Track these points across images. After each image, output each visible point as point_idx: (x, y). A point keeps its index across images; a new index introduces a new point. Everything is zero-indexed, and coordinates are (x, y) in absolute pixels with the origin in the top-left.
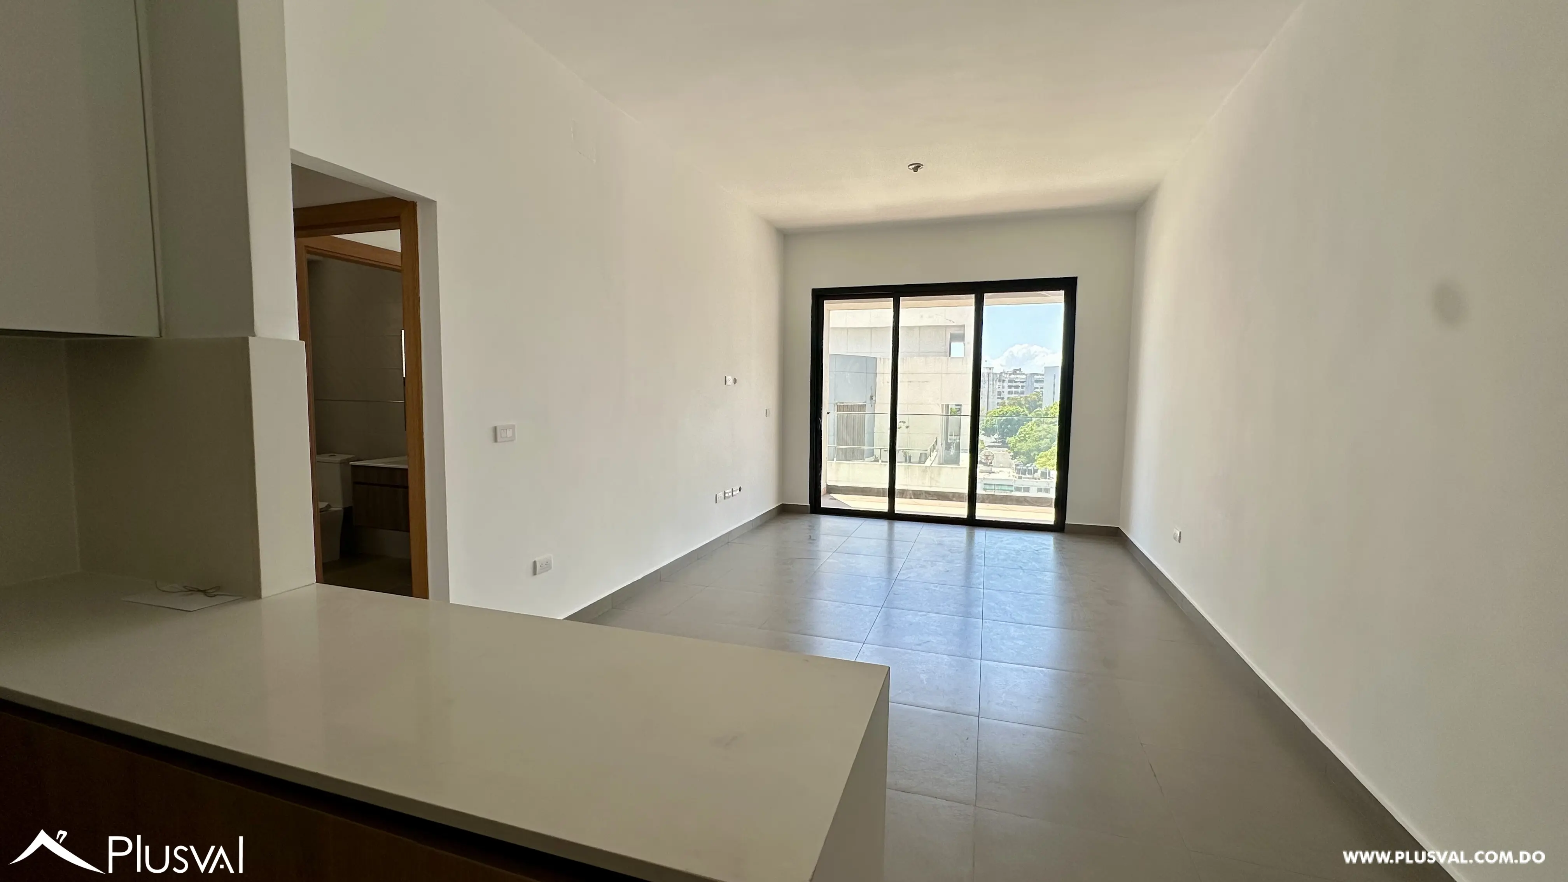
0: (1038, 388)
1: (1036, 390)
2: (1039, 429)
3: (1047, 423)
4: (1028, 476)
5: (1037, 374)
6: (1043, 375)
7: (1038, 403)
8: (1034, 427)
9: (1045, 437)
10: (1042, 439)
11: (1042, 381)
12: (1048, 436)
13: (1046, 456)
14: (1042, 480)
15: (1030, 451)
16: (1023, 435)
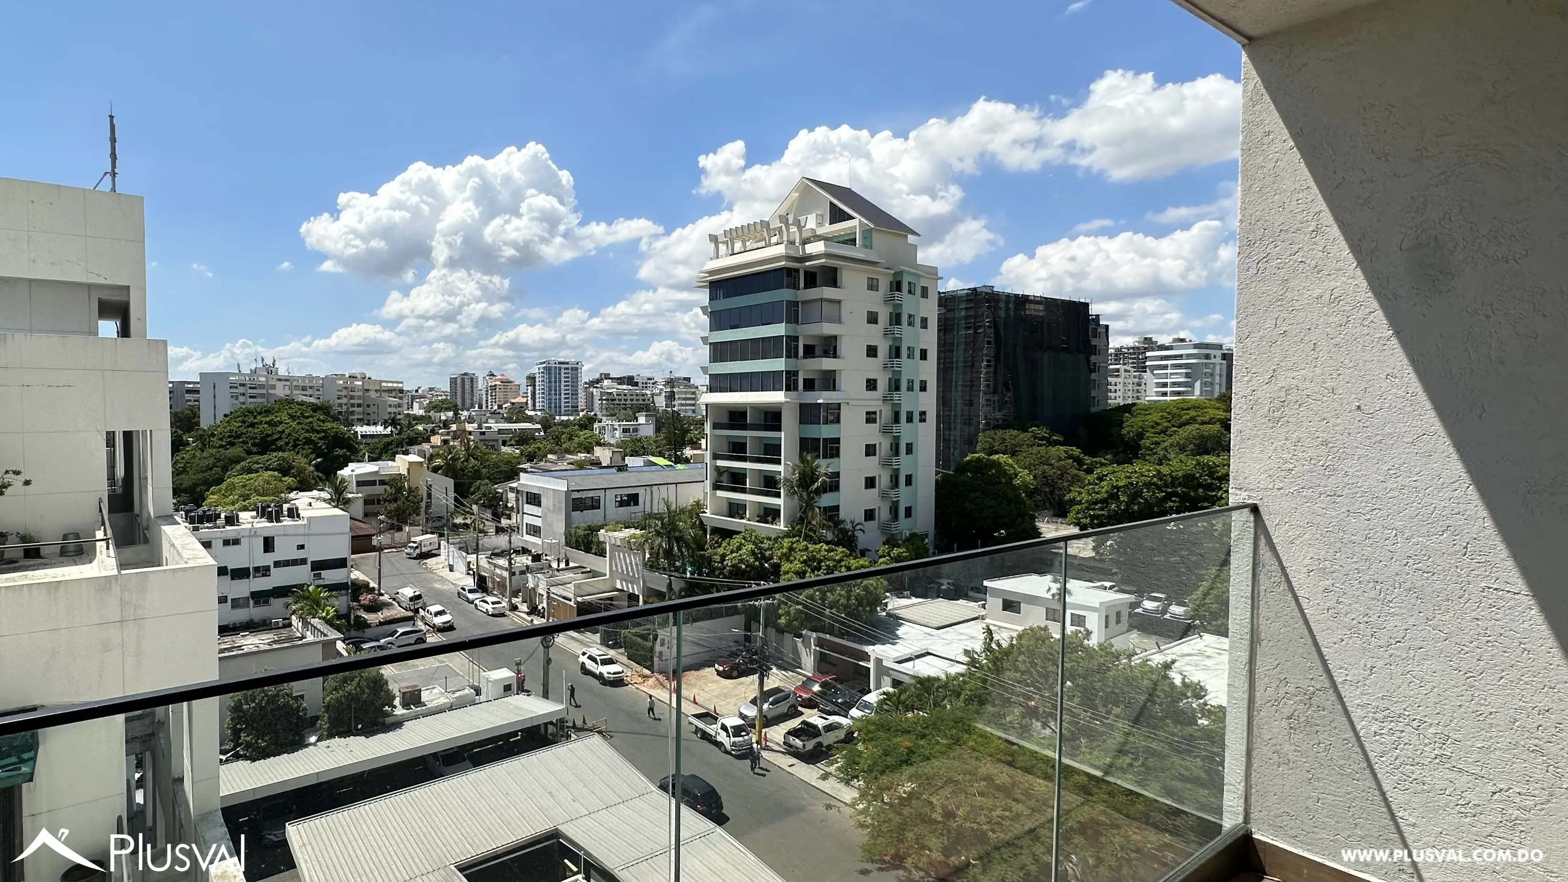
0: (190, 401)
1: (189, 403)
2: (205, 454)
3: (215, 447)
4: (207, 525)
5: (189, 383)
6: (198, 383)
7: (193, 421)
8: (198, 454)
9: (214, 466)
10: (211, 469)
11: (197, 392)
12: (218, 464)
13: (220, 491)
14: (228, 528)
15: (196, 485)
16: (182, 465)
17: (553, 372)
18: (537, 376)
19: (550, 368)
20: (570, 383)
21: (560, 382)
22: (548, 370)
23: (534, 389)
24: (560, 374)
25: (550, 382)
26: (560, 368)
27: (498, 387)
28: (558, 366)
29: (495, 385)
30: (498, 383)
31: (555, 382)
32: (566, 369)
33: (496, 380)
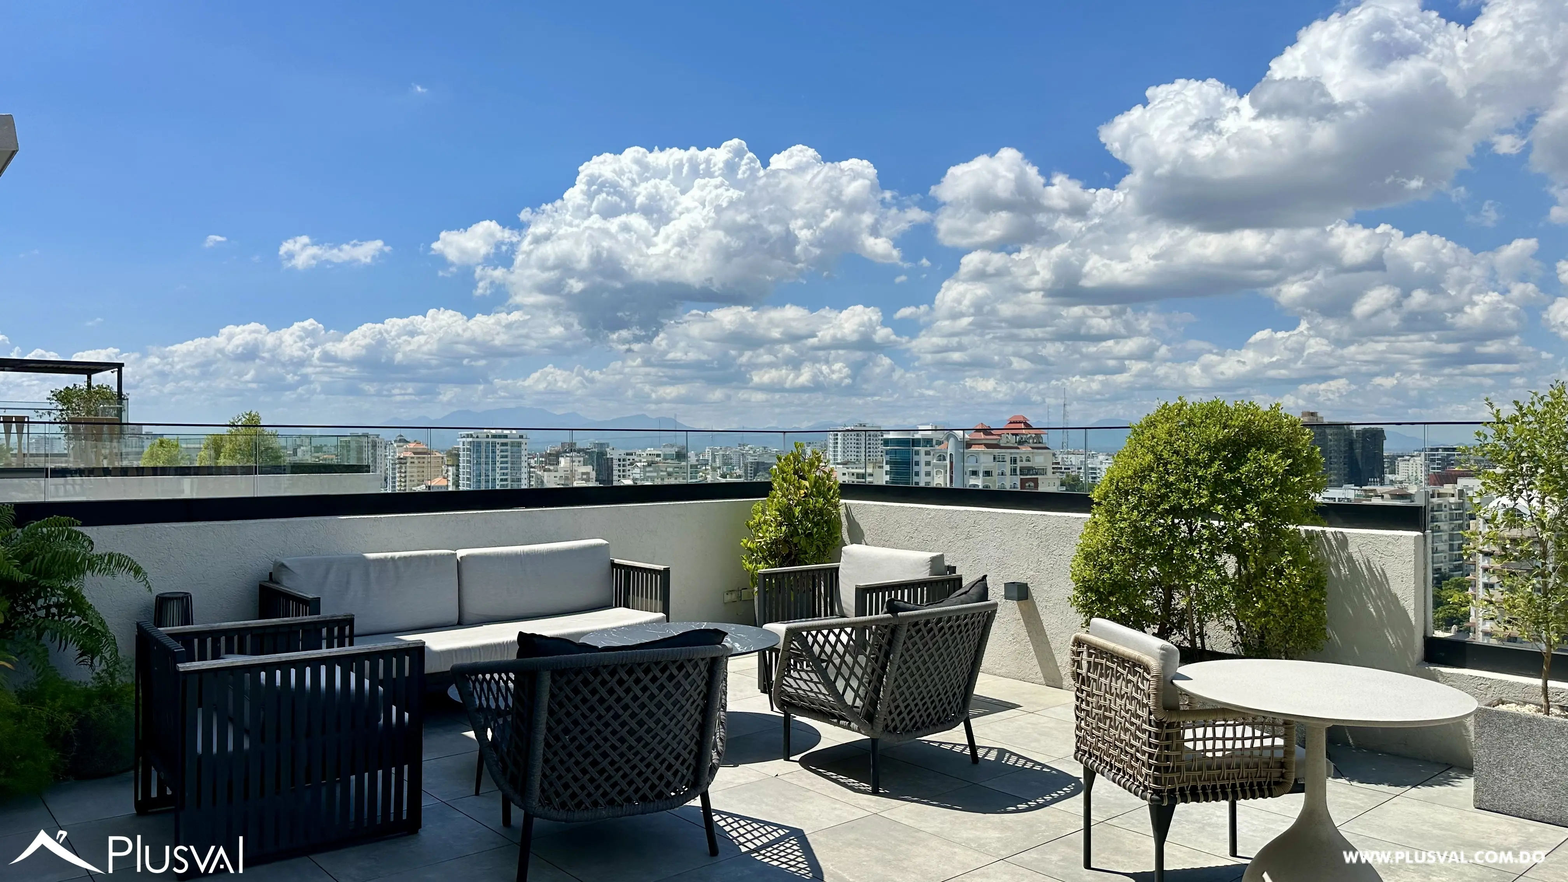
17: (483, 447)
18: (461, 453)
19: (479, 444)
20: (509, 465)
21: (494, 463)
22: (476, 447)
23: (458, 470)
24: (494, 452)
25: (478, 463)
26: (494, 445)
27: (409, 460)
28: (491, 440)
29: (405, 458)
30: (409, 454)
31: (487, 463)
32: (503, 444)
33: (407, 450)
